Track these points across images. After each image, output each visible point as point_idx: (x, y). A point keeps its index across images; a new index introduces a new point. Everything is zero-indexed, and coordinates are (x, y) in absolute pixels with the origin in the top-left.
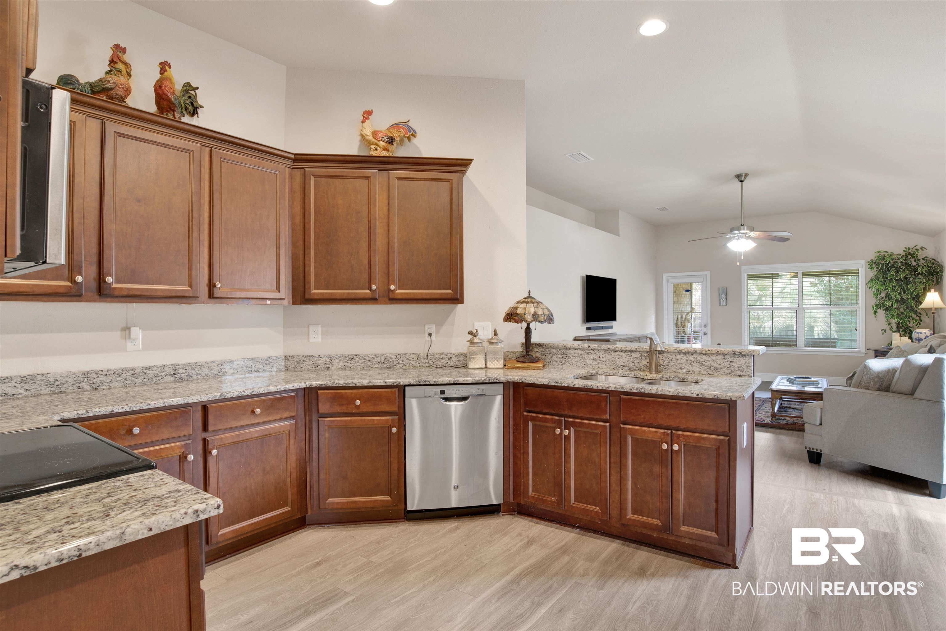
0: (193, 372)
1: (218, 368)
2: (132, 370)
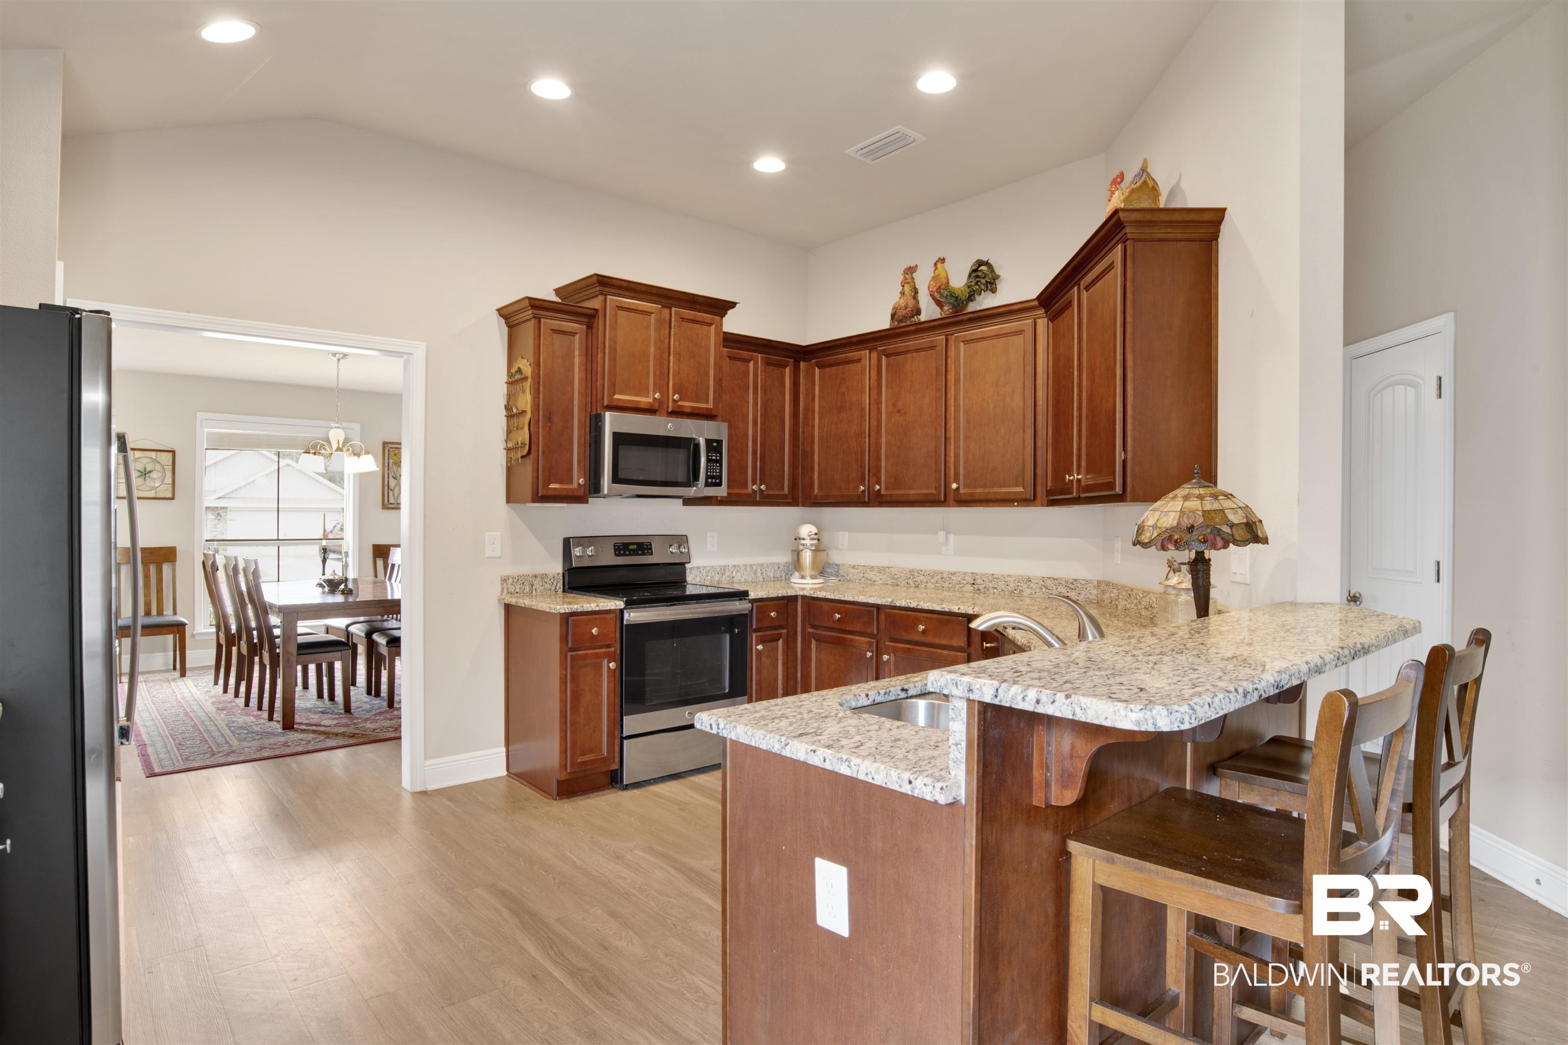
0: (990, 585)
1: (1014, 585)
2: (941, 573)
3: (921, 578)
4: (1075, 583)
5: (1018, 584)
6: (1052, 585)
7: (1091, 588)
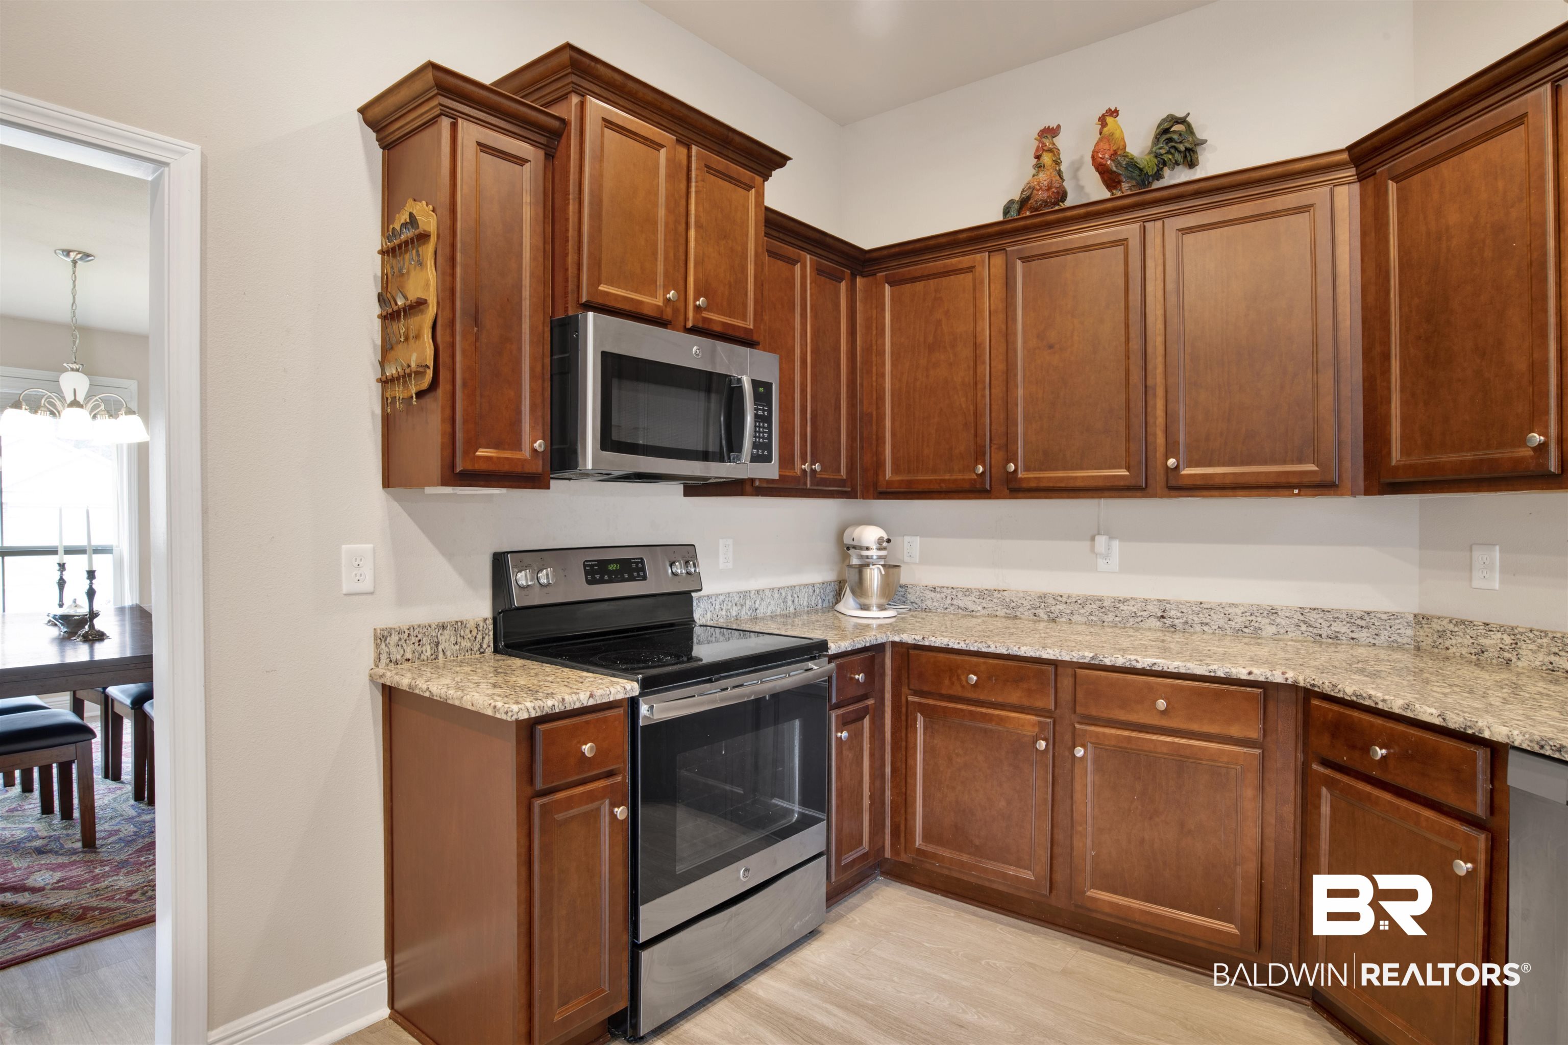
0: (1196, 619)
1: (1244, 619)
2: (1100, 600)
3: (1062, 607)
4: (1367, 618)
5: (1250, 618)
6: (1321, 621)
7: (1401, 626)
